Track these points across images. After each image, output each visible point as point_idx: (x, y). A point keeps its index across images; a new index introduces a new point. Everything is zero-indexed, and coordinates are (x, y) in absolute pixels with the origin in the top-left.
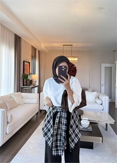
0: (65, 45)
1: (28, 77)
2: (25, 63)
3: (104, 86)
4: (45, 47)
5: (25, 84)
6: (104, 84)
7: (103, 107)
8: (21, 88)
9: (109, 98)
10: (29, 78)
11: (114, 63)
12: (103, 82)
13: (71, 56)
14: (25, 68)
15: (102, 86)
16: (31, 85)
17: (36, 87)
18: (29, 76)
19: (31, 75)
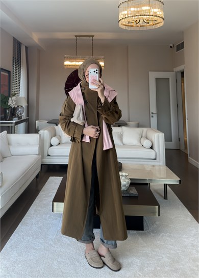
0: (79, 36)
1: (8, 102)
2: (2, 72)
3: (155, 116)
6: (155, 111)
7: (156, 153)
9: (165, 141)
10: (10, 103)
11: (173, 71)
12: (153, 109)
13: (91, 57)
15: (152, 117)
16: (14, 119)
18: (10, 98)
19: (14, 98)
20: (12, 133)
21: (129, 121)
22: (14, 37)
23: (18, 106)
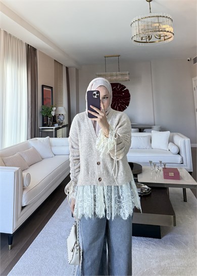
0: (108, 57)
2: (44, 89)
8: (40, 129)
13: (118, 72)
14: (44, 97)
16: (56, 125)
17: (63, 127)
20: (52, 137)
21: (155, 125)
22: (55, 60)
23: (60, 115)
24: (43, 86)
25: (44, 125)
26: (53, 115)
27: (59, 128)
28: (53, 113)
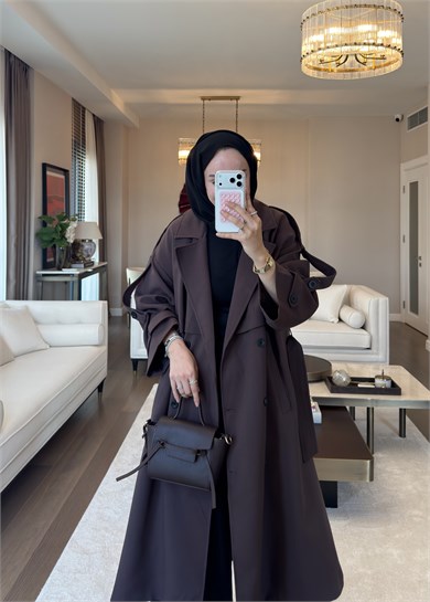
0: (210, 99)
2: (48, 173)
4: (128, 105)
5: (52, 259)
8: (37, 277)
14: (48, 195)
17: (94, 271)
23: (83, 241)
24: (45, 166)
25: (46, 266)
26: (72, 241)
27: (86, 274)
28: (70, 237)
